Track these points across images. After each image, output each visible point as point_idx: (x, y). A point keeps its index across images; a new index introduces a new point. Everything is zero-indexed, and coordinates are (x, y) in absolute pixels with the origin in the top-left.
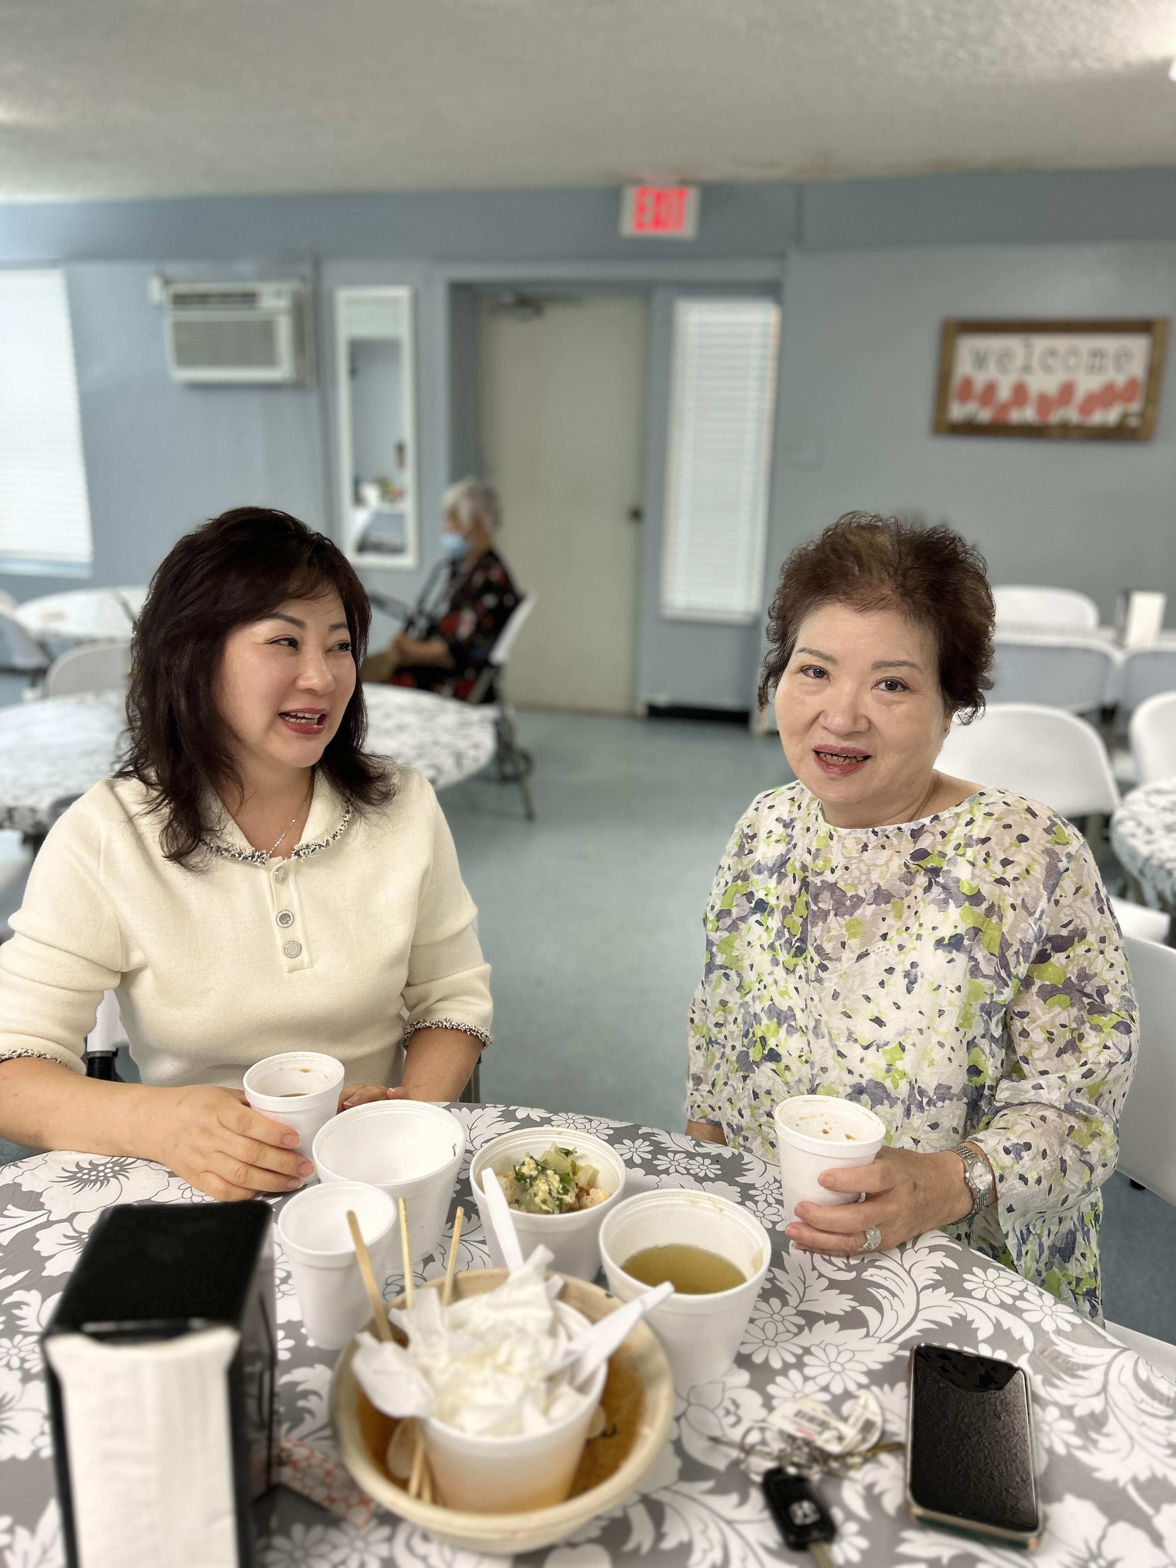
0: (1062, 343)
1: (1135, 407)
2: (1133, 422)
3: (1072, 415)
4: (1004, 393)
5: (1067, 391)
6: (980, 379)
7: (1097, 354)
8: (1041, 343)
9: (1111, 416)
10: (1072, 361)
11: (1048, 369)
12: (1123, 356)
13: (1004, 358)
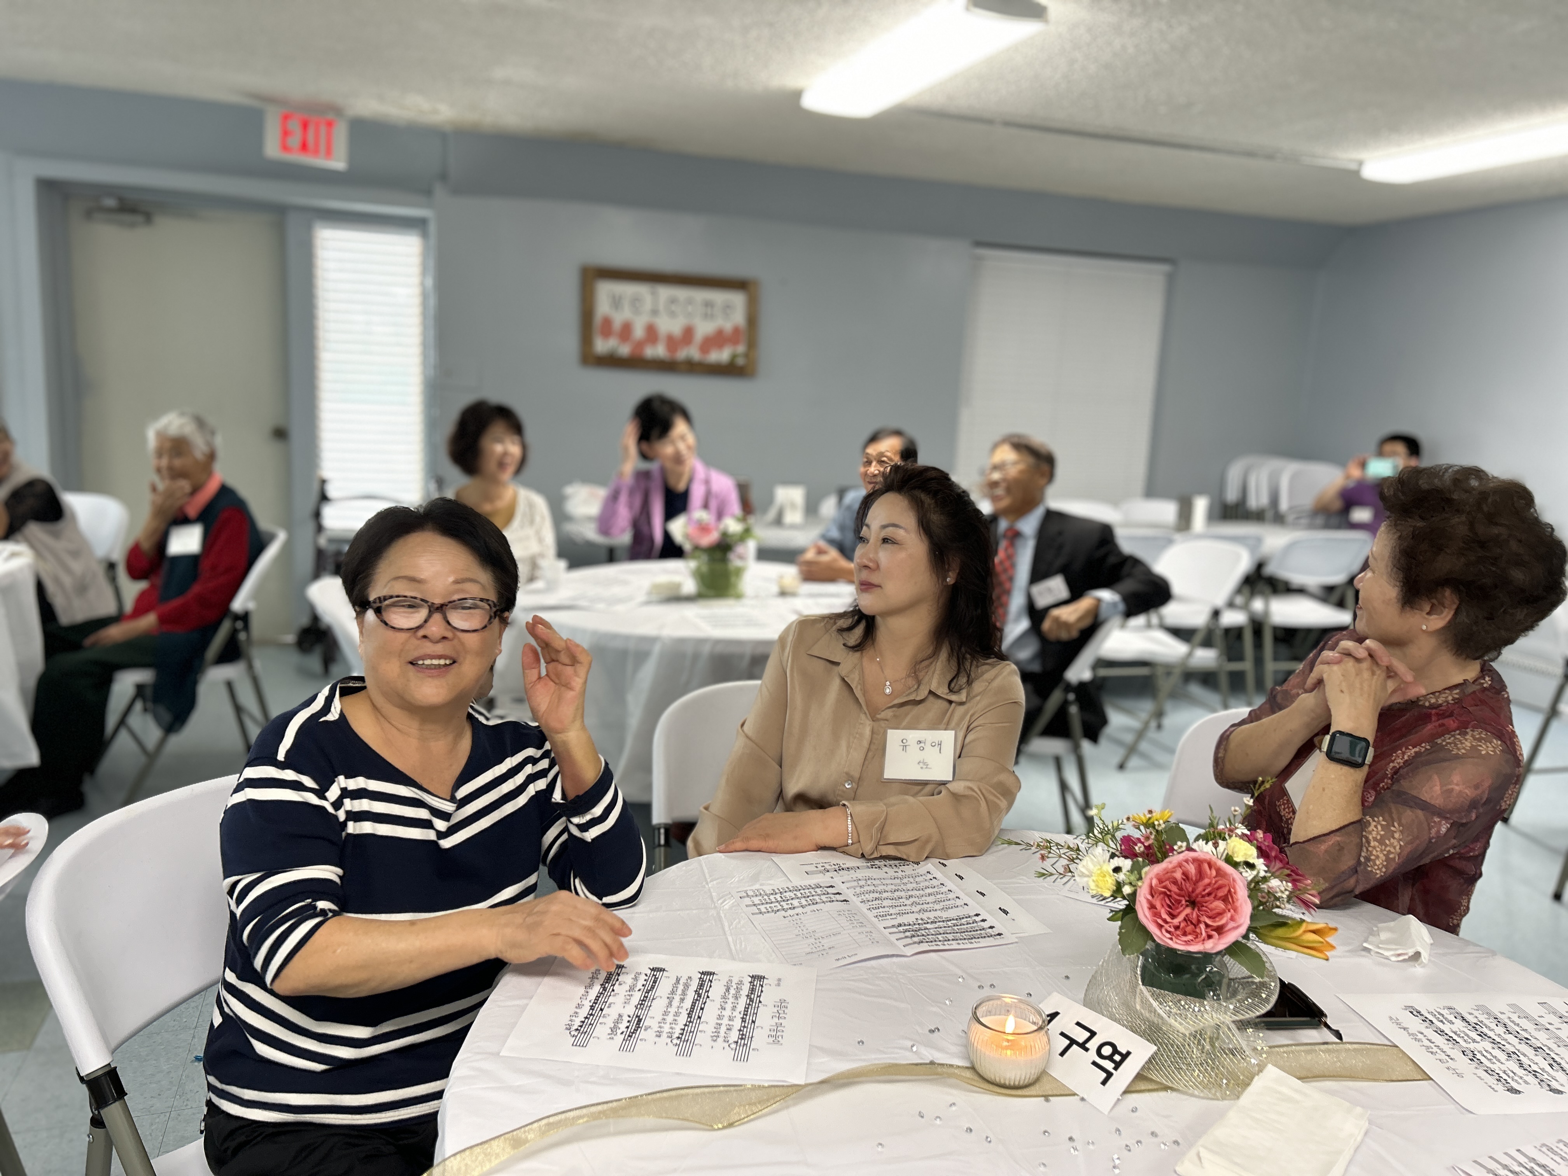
0: (681, 293)
1: (741, 349)
2: (740, 361)
3: (693, 352)
4: (639, 332)
5: (688, 333)
6: (618, 319)
7: (708, 304)
8: (665, 292)
9: (721, 355)
10: (690, 308)
11: (672, 314)
12: (727, 308)
13: (636, 302)
